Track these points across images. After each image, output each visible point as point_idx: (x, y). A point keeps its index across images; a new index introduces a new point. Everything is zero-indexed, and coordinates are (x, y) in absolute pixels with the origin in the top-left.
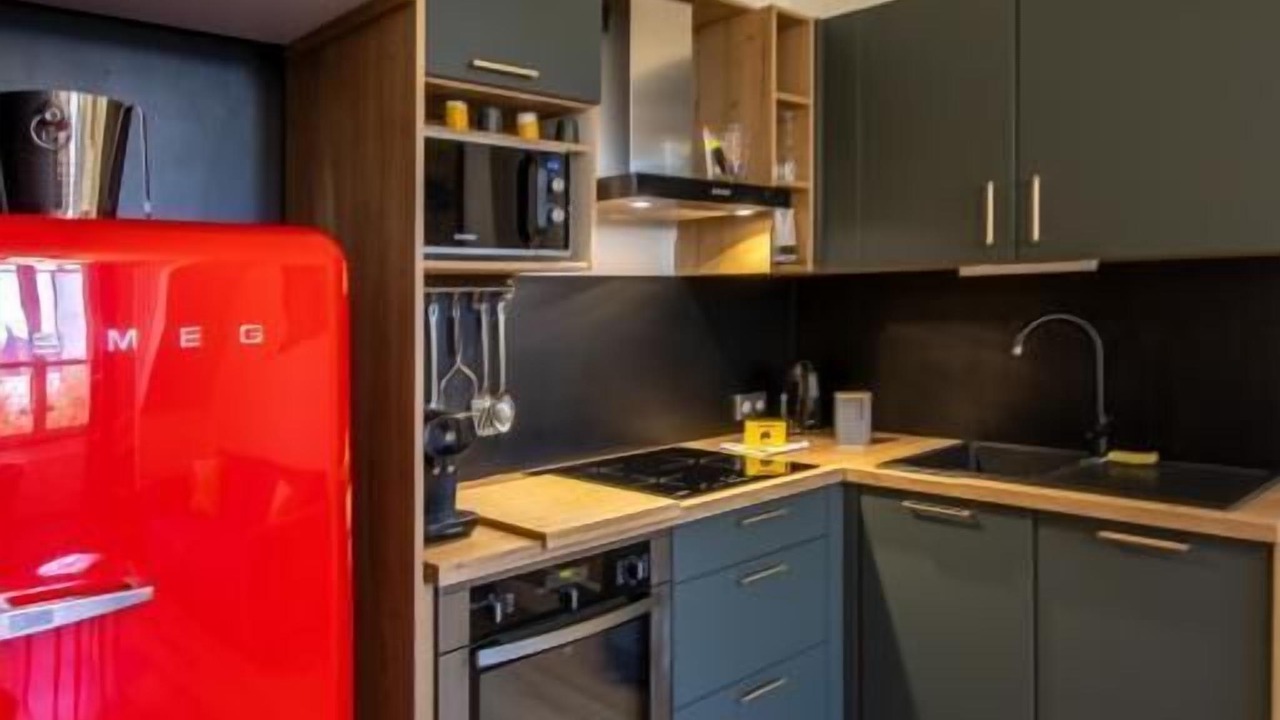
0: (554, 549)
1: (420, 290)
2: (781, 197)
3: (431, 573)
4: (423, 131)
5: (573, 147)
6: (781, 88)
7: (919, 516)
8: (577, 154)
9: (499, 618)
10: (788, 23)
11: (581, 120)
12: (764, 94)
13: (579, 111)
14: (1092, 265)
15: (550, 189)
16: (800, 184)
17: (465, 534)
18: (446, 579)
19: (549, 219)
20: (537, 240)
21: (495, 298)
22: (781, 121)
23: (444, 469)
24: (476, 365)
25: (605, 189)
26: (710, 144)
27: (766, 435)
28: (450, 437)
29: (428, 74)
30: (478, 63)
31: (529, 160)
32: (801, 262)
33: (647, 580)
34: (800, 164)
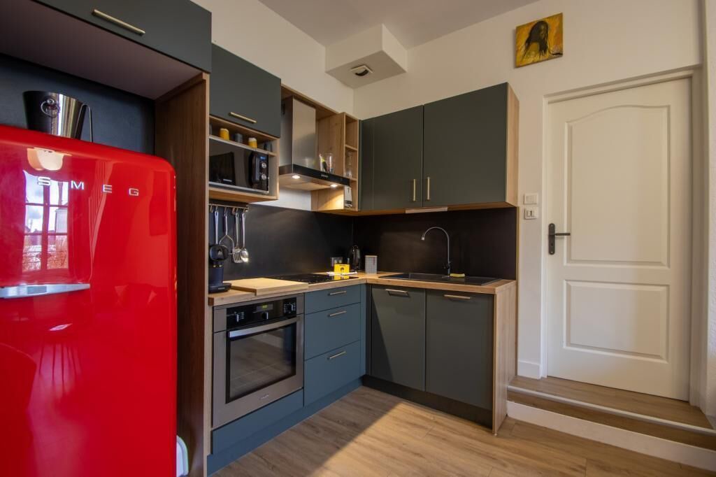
0: (259, 296)
1: (207, 204)
2: (346, 182)
3: (211, 301)
4: (209, 137)
5: (271, 153)
6: (346, 143)
7: (390, 294)
8: (272, 156)
9: (238, 320)
10: (350, 120)
11: (273, 143)
12: (341, 145)
13: (273, 140)
14: (446, 209)
15: (260, 166)
16: (354, 179)
17: (225, 291)
18: (217, 303)
19: (260, 177)
20: (256, 185)
21: (241, 211)
22: (347, 156)
23: (218, 266)
24: (234, 235)
25: (282, 171)
26: (322, 160)
27: (342, 269)
28: (220, 253)
29: (210, 115)
30: (232, 113)
31: (253, 155)
32: (354, 207)
33: (295, 312)
34: (353, 173)
